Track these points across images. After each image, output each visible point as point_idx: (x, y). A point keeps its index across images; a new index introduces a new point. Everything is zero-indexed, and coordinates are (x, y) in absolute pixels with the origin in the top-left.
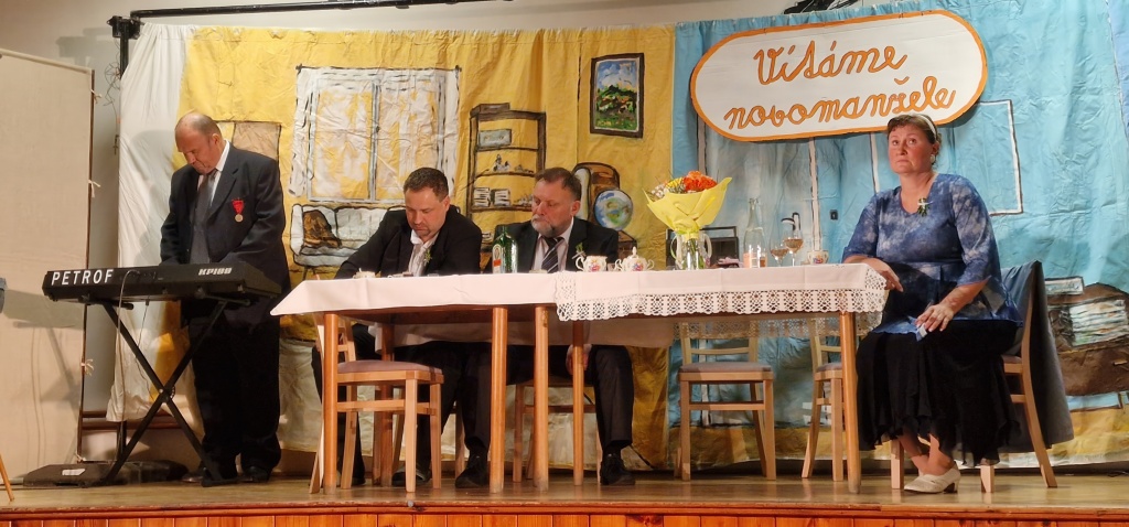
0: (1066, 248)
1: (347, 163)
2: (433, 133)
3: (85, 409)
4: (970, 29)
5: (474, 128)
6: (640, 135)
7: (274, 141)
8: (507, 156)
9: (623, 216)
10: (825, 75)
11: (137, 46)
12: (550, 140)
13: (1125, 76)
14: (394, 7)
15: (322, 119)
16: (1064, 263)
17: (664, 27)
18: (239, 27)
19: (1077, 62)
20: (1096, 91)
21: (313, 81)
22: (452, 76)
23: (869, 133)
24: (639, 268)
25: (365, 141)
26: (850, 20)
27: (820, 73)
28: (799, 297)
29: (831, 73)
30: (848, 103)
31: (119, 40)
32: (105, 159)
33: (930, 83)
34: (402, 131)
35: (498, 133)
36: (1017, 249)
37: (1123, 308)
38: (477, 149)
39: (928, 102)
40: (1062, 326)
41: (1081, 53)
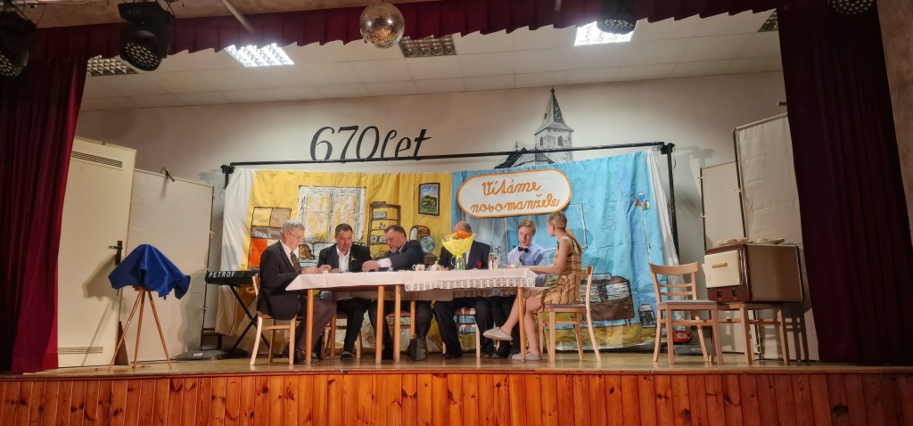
0: (604, 262)
1: (319, 225)
2: (355, 213)
3: (205, 327)
4: (565, 176)
5: (371, 211)
6: (438, 214)
8: (385, 222)
9: (431, 247)
10: (509, 193)
11: (233, 177)
12: (402, 216)
13: (625, 195)
14: (340, 164)
15: (309, 207)
16: (603, 268)
17: (448, 173)
18: (276, 170)
19: (607, 189)
20: (615, 201)
21: (305, 191)
22: (363, 190)
24: (438, 269)
25: (326, 216)
26: (520, 171)
27: (507, 192)
28: (503, 281)
29: (512, 192)
30: (519, 203)
31: (225, 174)
32: (217, 222)
33: (550, 196)
34: (342, 212)
35: (381, 213)
38: (372, 219)
39: (549, 204)
40: (603, 292)
41: (608, 186)
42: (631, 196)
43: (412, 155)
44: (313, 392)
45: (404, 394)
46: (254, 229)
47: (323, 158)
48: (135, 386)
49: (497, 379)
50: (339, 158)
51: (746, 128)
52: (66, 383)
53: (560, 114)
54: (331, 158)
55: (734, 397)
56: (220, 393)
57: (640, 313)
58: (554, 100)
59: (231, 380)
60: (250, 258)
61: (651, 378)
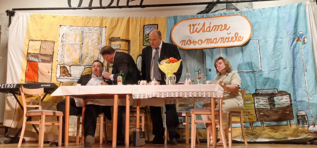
0: (273, 81)
1: (74, 53)
2: (98, 45)
4: (248, 20)
5: (110, 43)
7: (53, 46)
10: (208, 32)
11: (14, 19)
12: (131, 48)
13: (290, 34)
14: (88, 9)
15: (67, 41)
16: (273, 85)
17: (164, 17)
18: (43, 14)
19: (276, 29)
20: (282, 38)
21: (64, 30)
22: (104, 29)
23: (220, 48)
24: (156, 84)
25: (79, 47)
26: (215, 16)
27: (207, 31)
28: (200, 93)
29: (209, 31)
30: (214, 39)
31: (8, 17)
32: (3, 50)
33: (237, 34)
34: (90, 44)
35: (117, 45)
36: (259, 81)
37: (288, 97)
39: (236, 39)
40: (272, 102)
41: (278, 26)
42: (294, 34)
43: (139, 4)
46: (29, 55)
47: (76, 6)
50: (87, 6)
54: (82, 6)
57: (298, 116)
60: (27, 75)
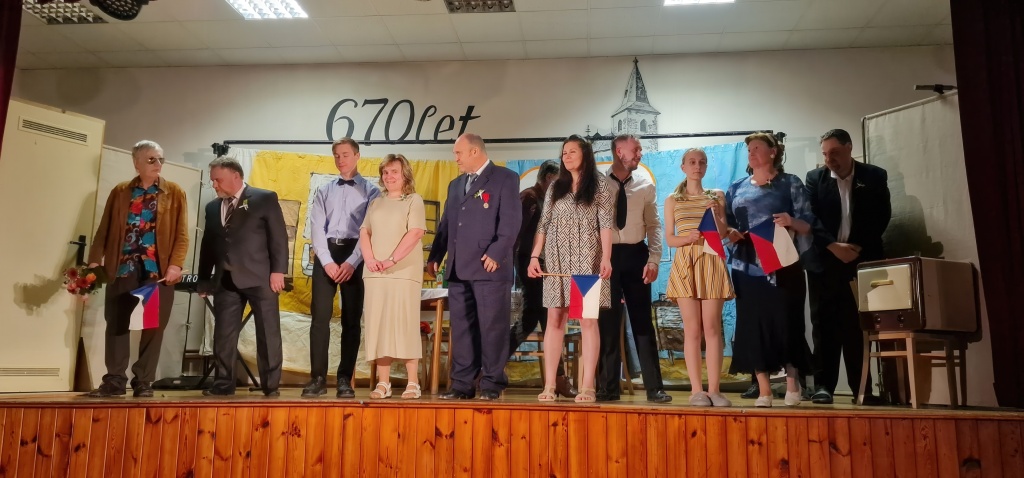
3: (187, 349)
4: (648, 170)
7: (296, 210)
18: (281, 151)
44: (325, 428)
45: (438, 433)
48: (101, 417)
49: (554, 416)
51: (877, 116)
52: (14, 410)
53: (644, 92)
55: (843, 443)
56: (208, 427)
58: (638, 73)
59: (223, 411)
61: (743, 419)
